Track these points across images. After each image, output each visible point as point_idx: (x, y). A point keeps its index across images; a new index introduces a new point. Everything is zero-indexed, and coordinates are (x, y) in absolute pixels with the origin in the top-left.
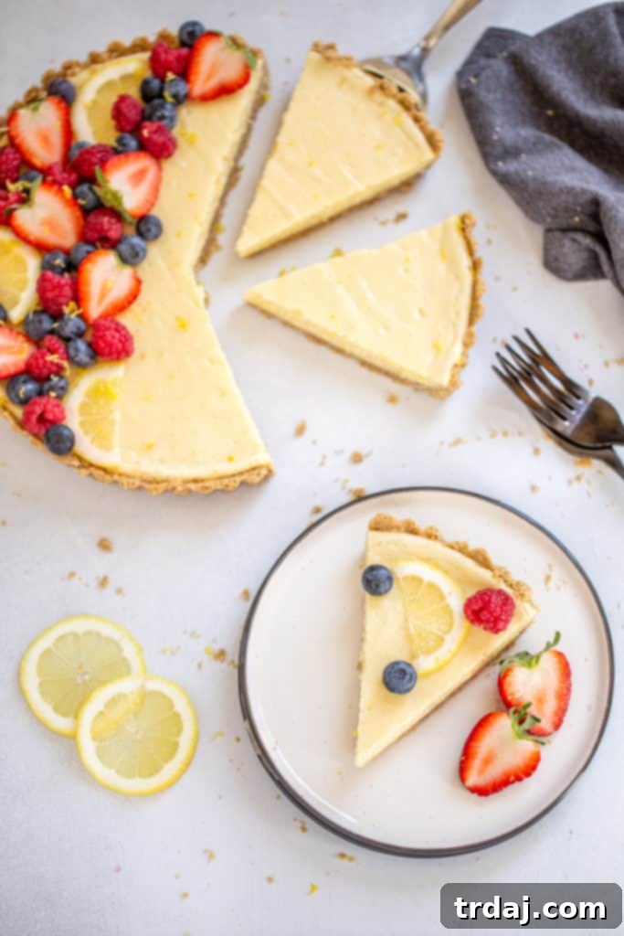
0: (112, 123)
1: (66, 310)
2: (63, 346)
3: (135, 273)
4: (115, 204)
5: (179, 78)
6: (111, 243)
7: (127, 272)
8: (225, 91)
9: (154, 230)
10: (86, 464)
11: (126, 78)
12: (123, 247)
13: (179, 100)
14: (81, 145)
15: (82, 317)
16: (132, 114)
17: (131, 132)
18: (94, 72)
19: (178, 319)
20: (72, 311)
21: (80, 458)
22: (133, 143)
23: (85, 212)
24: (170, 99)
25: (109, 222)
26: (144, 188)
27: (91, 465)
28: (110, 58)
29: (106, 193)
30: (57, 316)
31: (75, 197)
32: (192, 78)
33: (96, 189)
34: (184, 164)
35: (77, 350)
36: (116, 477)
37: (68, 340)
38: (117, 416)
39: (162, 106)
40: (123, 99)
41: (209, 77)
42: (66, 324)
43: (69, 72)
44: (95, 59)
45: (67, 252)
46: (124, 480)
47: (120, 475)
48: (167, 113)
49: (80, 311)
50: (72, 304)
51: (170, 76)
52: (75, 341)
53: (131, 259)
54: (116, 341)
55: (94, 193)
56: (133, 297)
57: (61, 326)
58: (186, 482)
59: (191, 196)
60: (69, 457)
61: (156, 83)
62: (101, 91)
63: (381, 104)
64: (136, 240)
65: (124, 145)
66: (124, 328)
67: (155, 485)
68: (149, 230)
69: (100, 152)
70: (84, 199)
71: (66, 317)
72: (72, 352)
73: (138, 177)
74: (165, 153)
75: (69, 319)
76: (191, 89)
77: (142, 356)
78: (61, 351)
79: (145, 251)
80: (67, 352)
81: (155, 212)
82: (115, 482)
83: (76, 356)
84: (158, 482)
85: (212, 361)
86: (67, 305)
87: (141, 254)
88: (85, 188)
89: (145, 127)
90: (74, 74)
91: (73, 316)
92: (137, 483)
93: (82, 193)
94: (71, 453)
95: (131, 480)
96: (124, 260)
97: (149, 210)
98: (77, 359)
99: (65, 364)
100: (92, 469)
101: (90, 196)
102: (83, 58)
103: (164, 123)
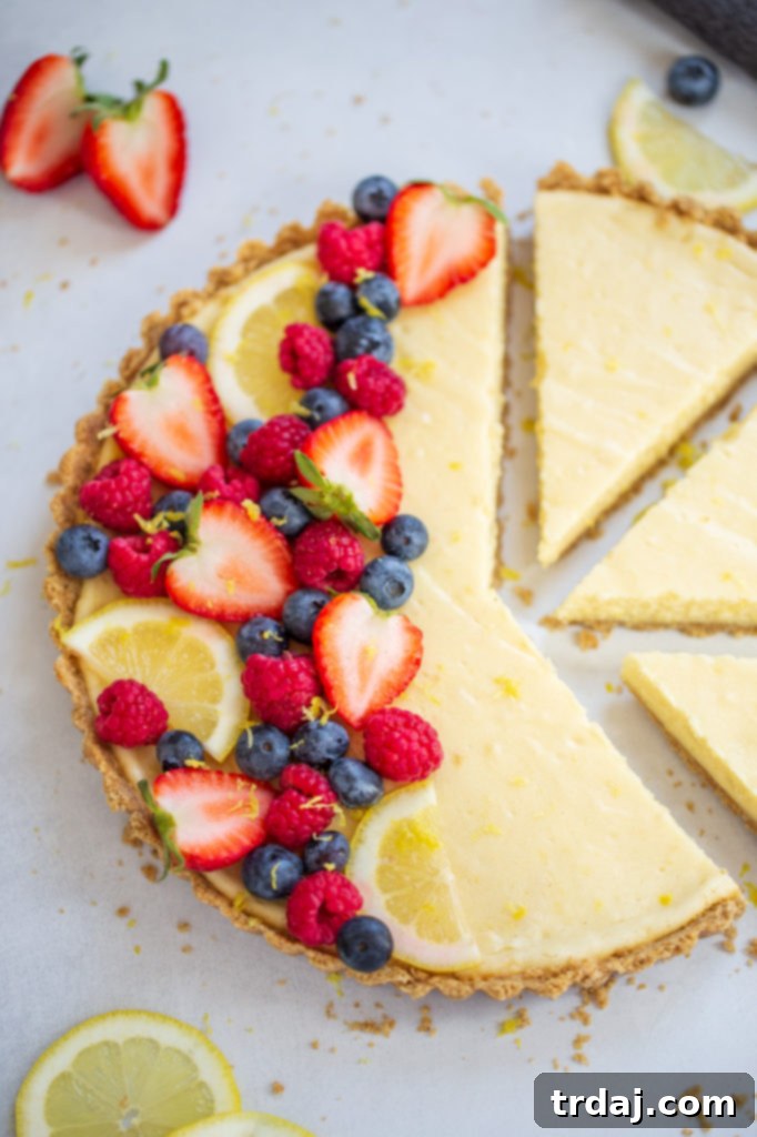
0: (286, 378)
1: (309, 714)
2: (322, 779)
3: (406, 619)
4: (341, 510)
5: (379, 275)
6: (350, 580)
7: (394, 621)
8: (458, 278)
9: (416, 539)
10: (422, 976)
11: (285, 298)
12: (375, 581)
13: (388, 311)
14: (246, 428)
15: (339, 718)
16: (319, 354)
17: (322, 384)
18: (226, 301)
19: (498, 681)
20: (320, 714)
21: (407, 968)
22: (334, 403)
23: (291, 538)
24: (374, 312)
25: (339, 544)
26: (378, 471)
27: (431, 974)
28: (247, 272)
29: (321, 495)
30: (296, 729)
31: (266, 515)
32: (400, 269)
33: (299, 492)
34: (426, 418)
35: (349, 778)
36: (481, 985)
37: (326, 765)
38: (449, 876)
39: (366, 326)
40: (293, 332)
41: (427, 261)
42: (317, 738)
43: (185, 311)
44: (222, 281)
45: (276, 614)
46: (498, 986)
47: (485, 978)
48: (377, 337)
49: (333, 712)
50: (316, 701)
51: (363, 274)
52: (340, 763)
53: (392, 596)
54: (416, 746)
55: (296, 500)
56: (414, 663)
57: (307, 743)
58: (603, 961)
59: (454, 466)
60: (387, 969)
61: (341, 292)
62: (247, 329)
63: (687, 239)
64: (392, 564)
65: (320, 409)
66: (419, 720)
67: (553, 980)
68: (408, 541)
69: (285, 429)
70: (280, 517)
71: (313, 725)
72: (342, 784)
73: (363, 455)
74: (395, 405)
75: (320, 727)
76: (402, 289)
77: (457, 760)
78: (323, 787)
79: (409, 577)
80: (332, 786)
81: (405, 509)
82: (481, 994)
83: (351, 789)
84: (555, 975)
85: (579, 741)
86: (308, 705)
87: (407, 586)
88: (276, 496)
89: (349, 369)
90: (194, 313)
91: (324, 720)
92: (520, 985)
93: (274, 505)
94: (390, 962)
95: (508, 983)
96: (383, 605)
97: (397, 508)
98: (353, 794)
99: (337, 809)
100: (435, 980)
101: (291, 508)
102: (200, 283)
103: (377, 355)
